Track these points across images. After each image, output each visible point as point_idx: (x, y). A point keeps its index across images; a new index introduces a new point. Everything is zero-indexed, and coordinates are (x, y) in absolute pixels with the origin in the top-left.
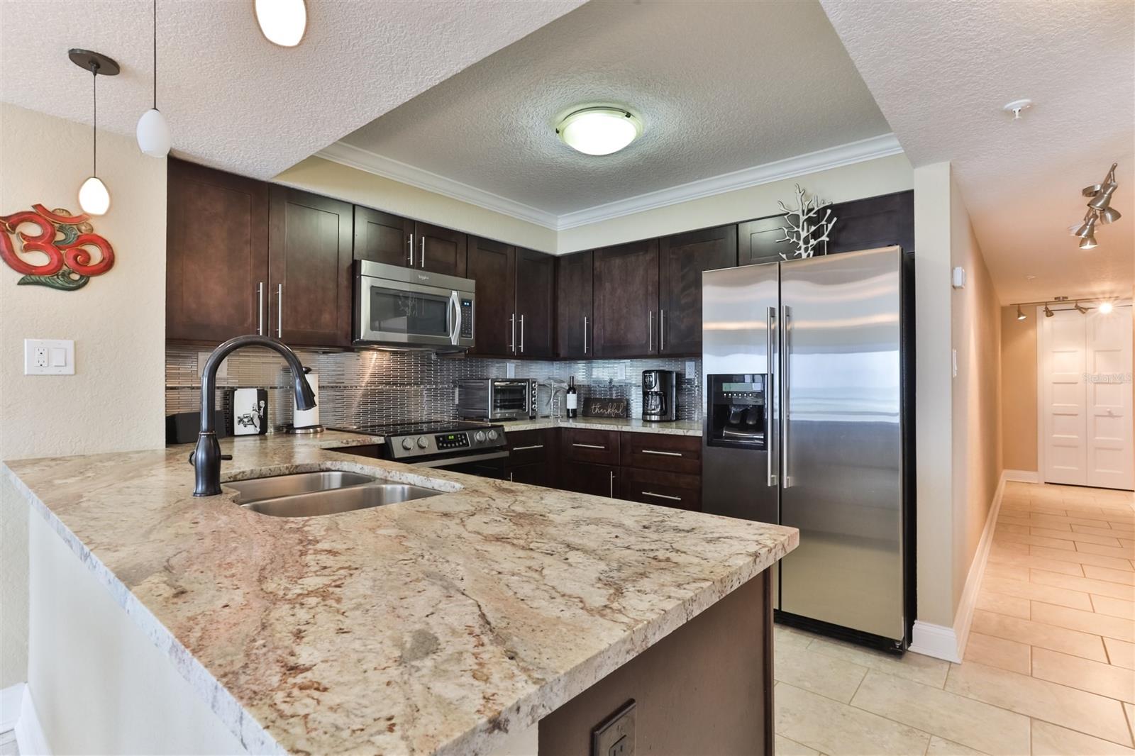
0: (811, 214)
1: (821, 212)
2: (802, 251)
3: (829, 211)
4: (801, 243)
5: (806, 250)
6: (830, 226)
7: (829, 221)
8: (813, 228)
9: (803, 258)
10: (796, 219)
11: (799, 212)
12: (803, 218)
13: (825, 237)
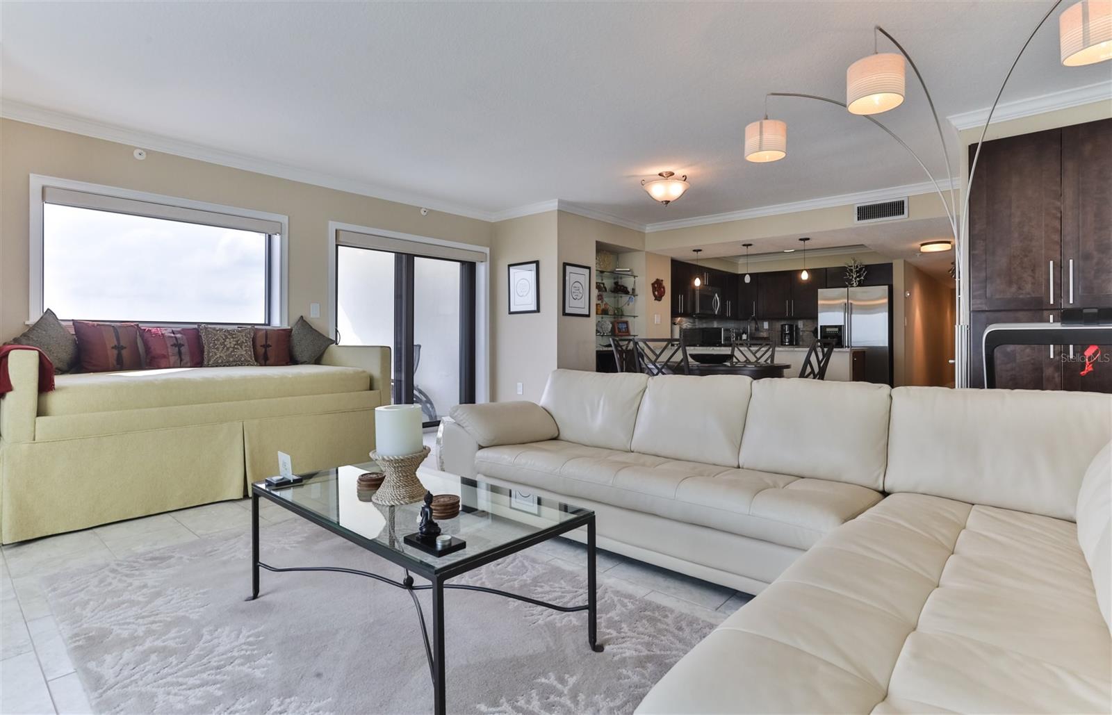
0: (857, 269)
2: (854, 282)
3: (864, 269)
4: (853, 280)
6: (864, 274)
7: (864, 272)
8: (858, 274)
9: (855, 285)
10: (851, 270)
11: (853, 268)
12: (854, 270)
13: (862, 278)
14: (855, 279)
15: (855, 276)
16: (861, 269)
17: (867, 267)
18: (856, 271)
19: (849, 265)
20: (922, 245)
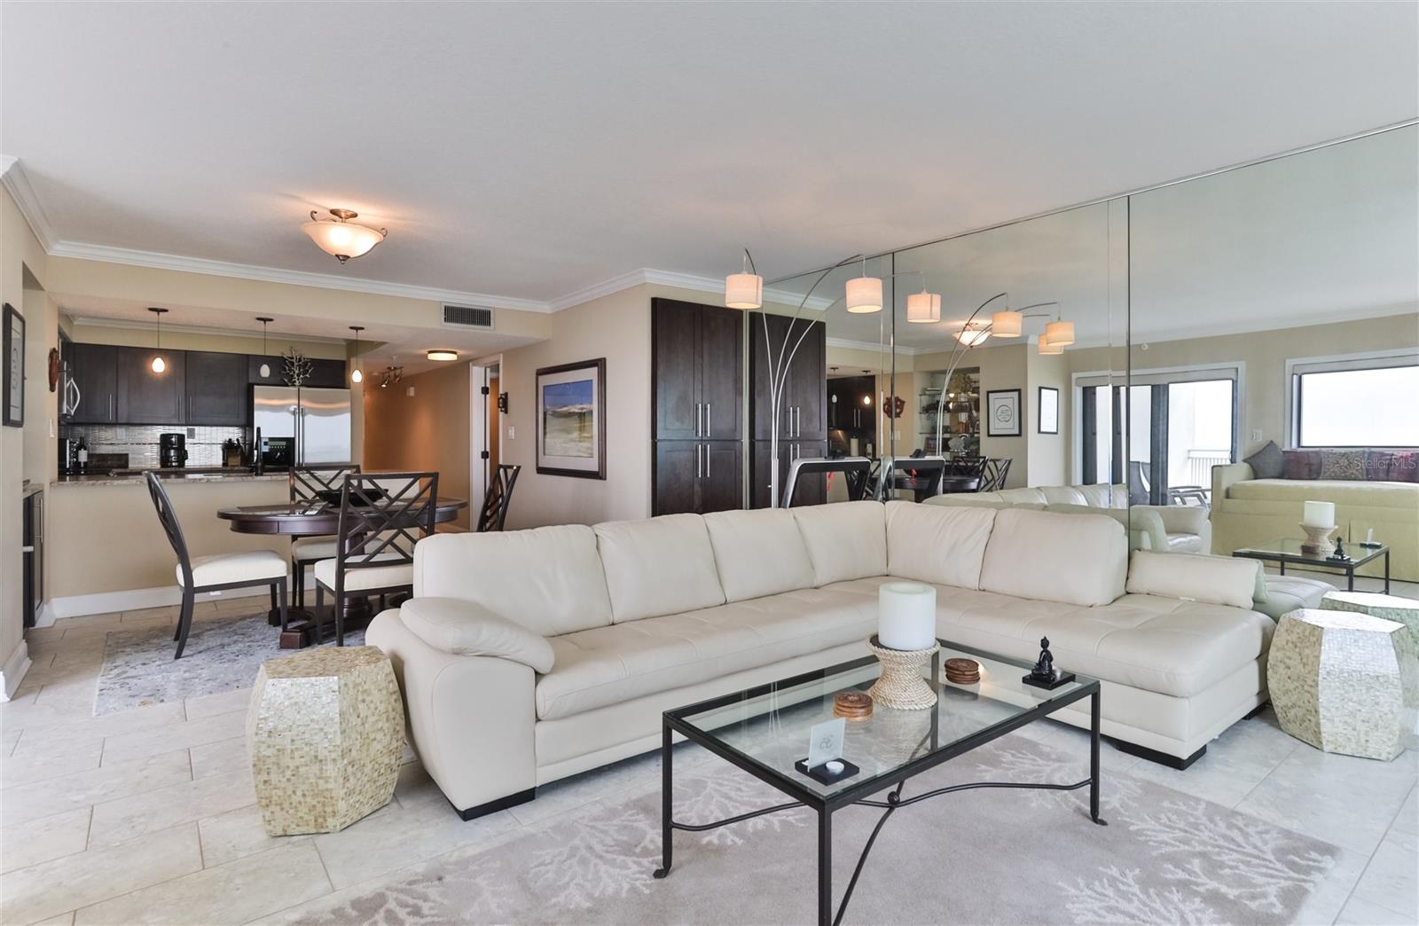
0: (300, 362)
3: (309, 363)
4: (295, 376)
5: (297, 380)
6: (310, 370)
7: (310, 367)
8: (302, 370)
9: (297, 383)
10: (293, 364)
11: (294, 361)
12: (296, 364)
13: (307, 375)
14: (298, 375)
15: (297, 372)
16: (306, 364)
17: (313, 360)
18: (299, 366)
19: (287, 354)
20: (430, 352)
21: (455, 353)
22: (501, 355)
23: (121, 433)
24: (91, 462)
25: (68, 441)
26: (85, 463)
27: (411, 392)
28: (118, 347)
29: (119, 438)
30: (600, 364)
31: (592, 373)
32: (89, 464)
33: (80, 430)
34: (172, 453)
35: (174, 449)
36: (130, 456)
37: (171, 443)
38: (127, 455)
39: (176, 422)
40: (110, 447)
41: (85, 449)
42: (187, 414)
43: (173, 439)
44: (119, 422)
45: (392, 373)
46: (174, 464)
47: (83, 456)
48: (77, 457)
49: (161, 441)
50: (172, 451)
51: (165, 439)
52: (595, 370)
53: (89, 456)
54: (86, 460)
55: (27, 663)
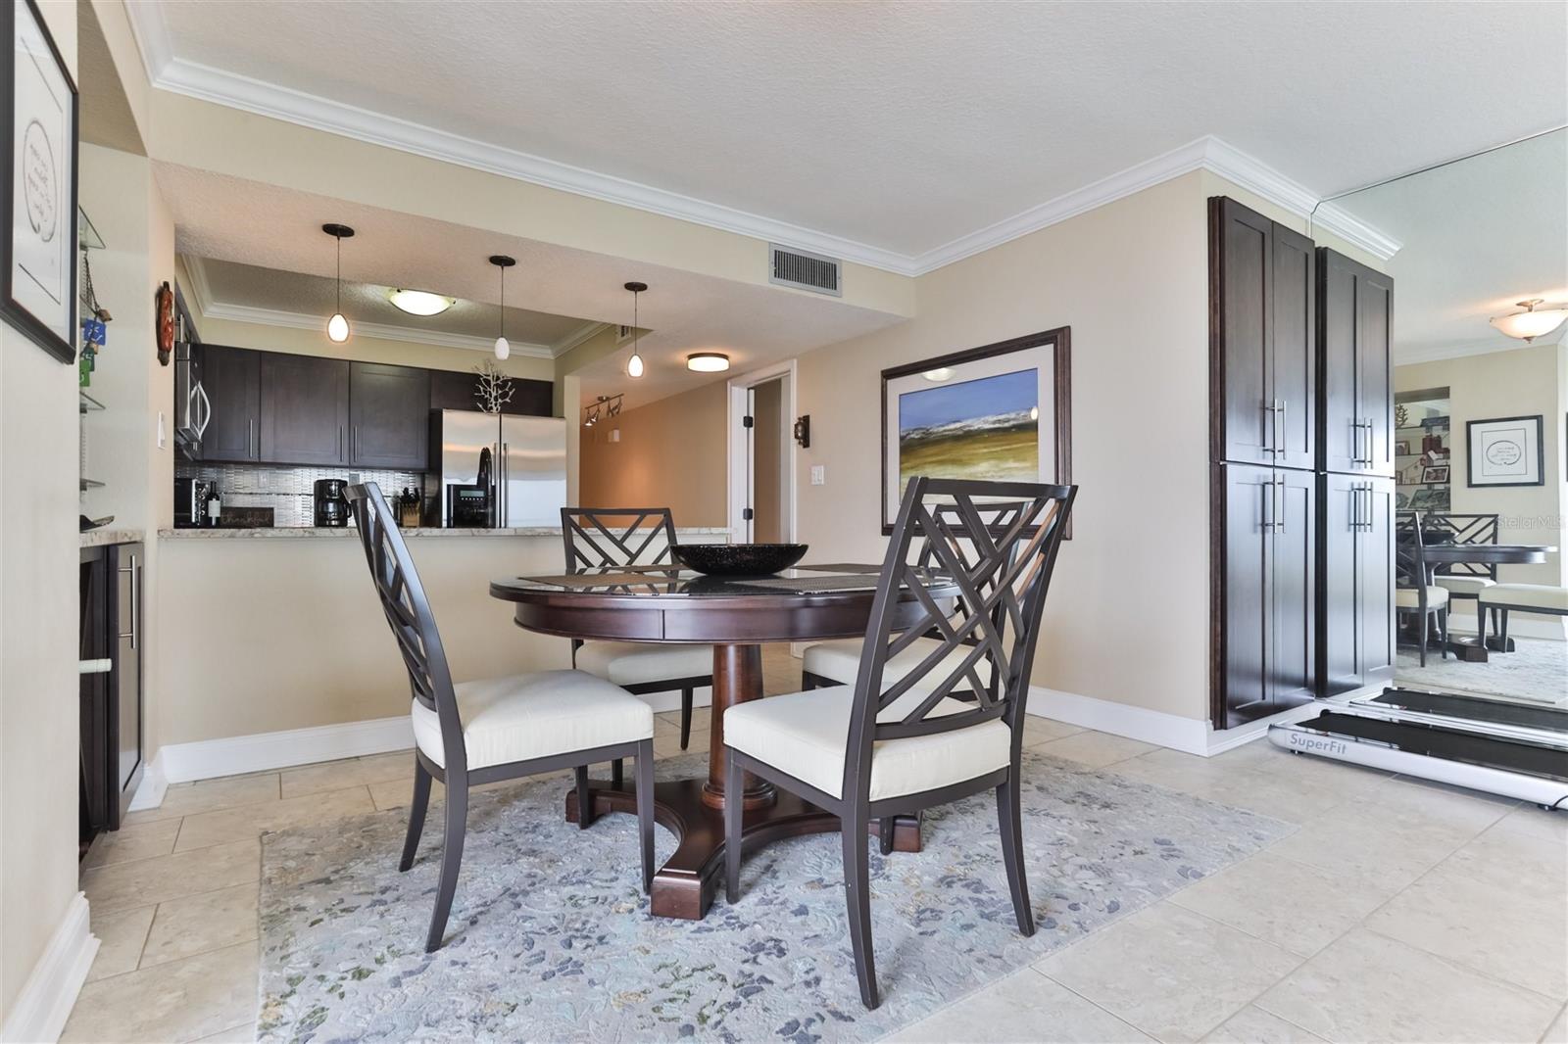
0: (499, 382)
1: (505, 382)
2: (493, 405)
3: (510, 383)
4: (492, 399)
5: (496, 405)
6: (511, 393)
7: (510, 389)
8: (500, 392)
9: (495, 410)
10: (488, 382)
11: (490, 378)
12: (493, 383)
13: (507, 400)
14: (496, 399)
15: (494, 394)
17: (514, 380)
18: (497, 385)
19: (482, 372)
20: (691, 357)
21: (725, 357)
22: (795, 361)
23: (263, 478)
24: (226, 518)
25: (194, 482)
26: (217, 519)
27: (616, 436)
28: (261, 352)
29: (261, 485)
30: (1058, 339)
31: (1042, 358)
32: (222, 520)
33: (211, 474)
34: (331, 507)
35: (332, 501)
36: (276, 511)
37: (330, 492)
38: (272, 509)
39: (338, 463)
40: (250, 498)
41: (218, 499)
42: (352, 451)
43: (333, 487)
44: (263, 460)
45: (604, 407)
46: (333, 523)
47: (215, 509)
48: (206, 509)
49: (315, 491)
50: (331, 505)
51: (322, 487)
52: (1047, 351)
53: (223, 510)
54: (218, 515)
55: (93, 943)
